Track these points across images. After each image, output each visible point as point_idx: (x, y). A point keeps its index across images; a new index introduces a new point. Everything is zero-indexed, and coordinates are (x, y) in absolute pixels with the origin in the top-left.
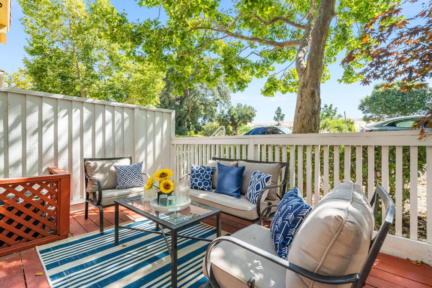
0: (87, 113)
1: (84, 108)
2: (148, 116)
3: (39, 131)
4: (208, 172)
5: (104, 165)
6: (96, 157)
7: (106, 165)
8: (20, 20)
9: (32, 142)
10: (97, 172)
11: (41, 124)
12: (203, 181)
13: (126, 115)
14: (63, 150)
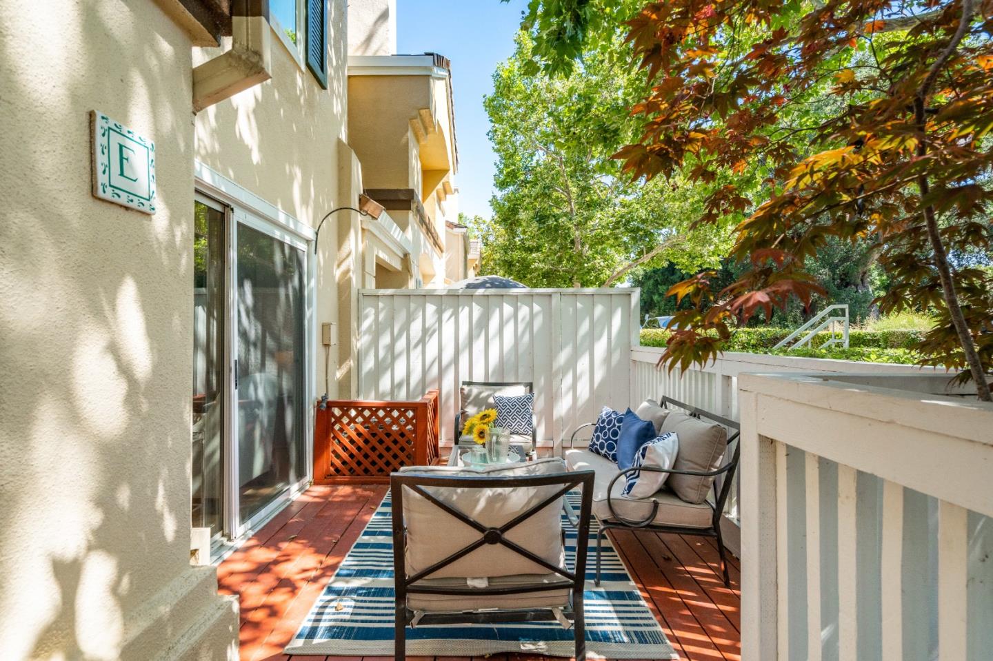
0: (477, 310)
1: (474, 304)
2: (579, 305)
3: (423, 341)
4: (617, 425)
5: (480, 393)
6: (490, 381)
7: (484, 395)
8: (488, 134)
9: (416, 354)
10: (469, 403)
11: (425, 331)
12: (606, 440)
13: (536, 308)
14: (448, 366)
